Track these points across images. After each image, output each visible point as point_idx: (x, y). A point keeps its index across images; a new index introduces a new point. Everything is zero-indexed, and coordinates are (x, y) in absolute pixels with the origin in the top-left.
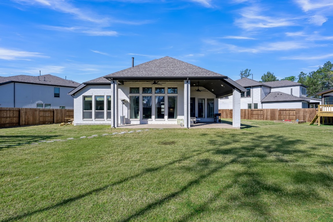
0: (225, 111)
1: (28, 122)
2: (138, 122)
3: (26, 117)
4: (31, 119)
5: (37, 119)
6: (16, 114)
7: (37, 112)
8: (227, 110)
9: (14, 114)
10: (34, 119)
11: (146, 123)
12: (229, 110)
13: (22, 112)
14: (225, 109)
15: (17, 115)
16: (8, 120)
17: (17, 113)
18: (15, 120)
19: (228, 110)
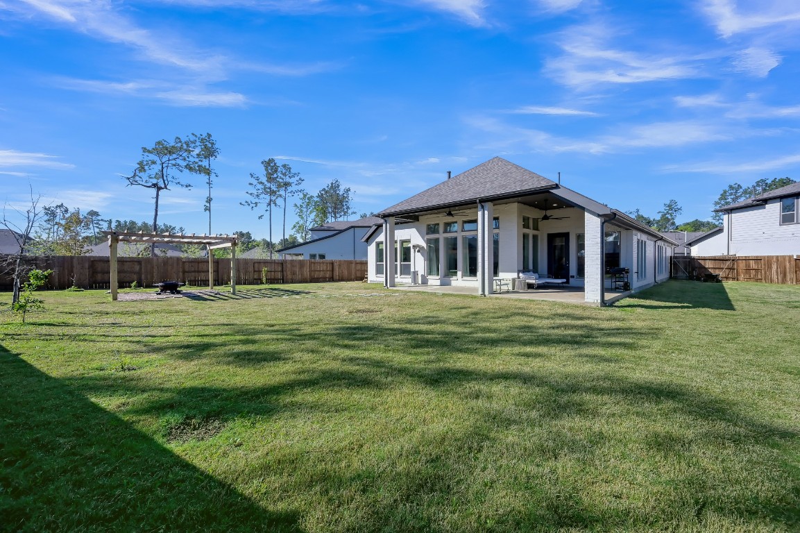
0: (778, 260)
1: (342, 277)
2: (438, 282)
3: (340, 271)
4: (346, 273)
5: (353, 273)
6: (329, 268)
7: (353, 265)
8: (784, 257)
9: (327, 266)
10: (350, 273)
11: (449, 284)
12: (790, 257)
13: (335, 264)
14: (777, 257)
15: (331, 269)
16: (321, 274)
17: (331, 265)
18: (328, 275)
19: (787, 258)
